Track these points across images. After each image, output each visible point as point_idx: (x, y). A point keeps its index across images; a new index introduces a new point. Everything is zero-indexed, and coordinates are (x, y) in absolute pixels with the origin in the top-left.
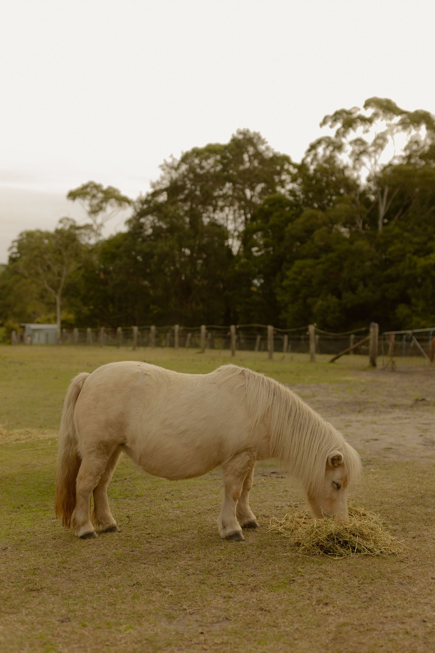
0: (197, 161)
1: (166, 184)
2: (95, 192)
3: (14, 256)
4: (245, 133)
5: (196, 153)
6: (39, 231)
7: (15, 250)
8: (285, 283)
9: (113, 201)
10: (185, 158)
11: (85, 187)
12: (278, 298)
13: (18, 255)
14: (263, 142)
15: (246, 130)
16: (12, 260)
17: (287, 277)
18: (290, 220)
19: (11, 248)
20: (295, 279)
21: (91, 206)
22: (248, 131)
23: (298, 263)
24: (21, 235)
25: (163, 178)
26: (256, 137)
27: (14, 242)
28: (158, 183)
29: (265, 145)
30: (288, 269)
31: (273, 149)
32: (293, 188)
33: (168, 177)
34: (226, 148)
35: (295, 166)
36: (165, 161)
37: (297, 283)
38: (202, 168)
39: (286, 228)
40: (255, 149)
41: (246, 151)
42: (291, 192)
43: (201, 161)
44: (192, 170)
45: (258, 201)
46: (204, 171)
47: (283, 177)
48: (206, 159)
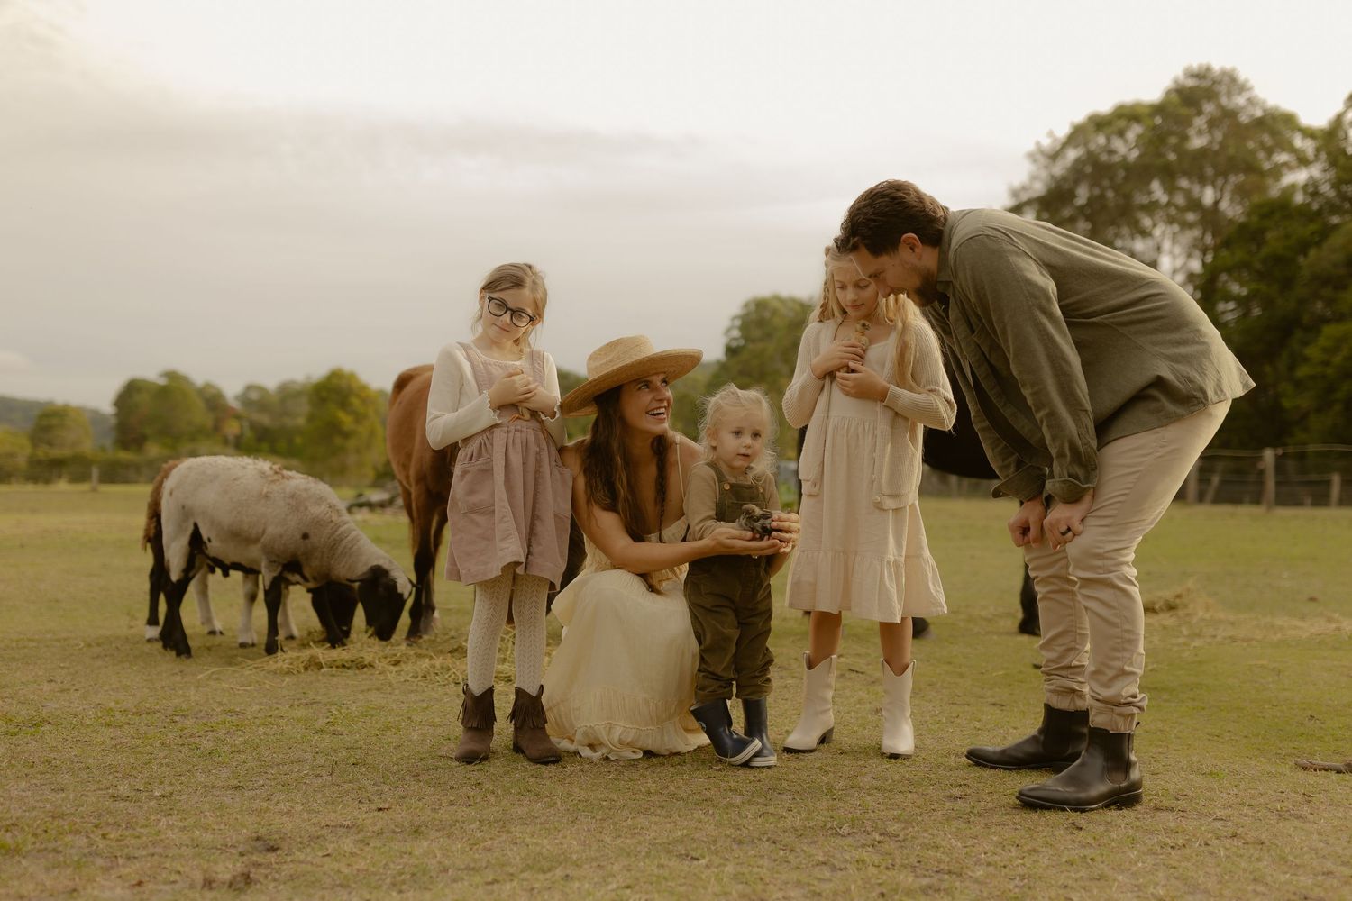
0: (1101, 140)
1: (1039, 188)
3: (734, 344)
4: (1201, 75)
5: (1098, 123)
6: (777, 298)
7: (736, 333)
8: (1303, 371)
10: (1078, 134)
12: (1286, 403)
13: (742, 342)
14: (1242, 88)
15: (1205, 67)
16: (731, 351)
17: (1306, 360)
18: (1304, 247)
19: (728, 331)
20: (1326, 364)
22: (1208, 69)
23: (1330, 331)
24: (746, 305)
25: (1034, 178)
26: (1226, 79)
27: (734, 318)
28: (1024, 188)
29: (1246, 95)
30: (1305, 344)
31: (1264, 102)
32: (1311, 177)
33: (1044, 174)
34: (1158, 109)
35: (1309, 133)
36: (1038, 144)
37: (1330, 371)
38: (1111, 152)
39: (1301, 260)
40: (1220, 106)
41: (1200, 113)
42: (1305, 186)
43: (1108, 139)
44: (1091, 158)
45: (1232, 209)
46: (1116, 159)
47: (1282, 157)
48: (1121, 134)
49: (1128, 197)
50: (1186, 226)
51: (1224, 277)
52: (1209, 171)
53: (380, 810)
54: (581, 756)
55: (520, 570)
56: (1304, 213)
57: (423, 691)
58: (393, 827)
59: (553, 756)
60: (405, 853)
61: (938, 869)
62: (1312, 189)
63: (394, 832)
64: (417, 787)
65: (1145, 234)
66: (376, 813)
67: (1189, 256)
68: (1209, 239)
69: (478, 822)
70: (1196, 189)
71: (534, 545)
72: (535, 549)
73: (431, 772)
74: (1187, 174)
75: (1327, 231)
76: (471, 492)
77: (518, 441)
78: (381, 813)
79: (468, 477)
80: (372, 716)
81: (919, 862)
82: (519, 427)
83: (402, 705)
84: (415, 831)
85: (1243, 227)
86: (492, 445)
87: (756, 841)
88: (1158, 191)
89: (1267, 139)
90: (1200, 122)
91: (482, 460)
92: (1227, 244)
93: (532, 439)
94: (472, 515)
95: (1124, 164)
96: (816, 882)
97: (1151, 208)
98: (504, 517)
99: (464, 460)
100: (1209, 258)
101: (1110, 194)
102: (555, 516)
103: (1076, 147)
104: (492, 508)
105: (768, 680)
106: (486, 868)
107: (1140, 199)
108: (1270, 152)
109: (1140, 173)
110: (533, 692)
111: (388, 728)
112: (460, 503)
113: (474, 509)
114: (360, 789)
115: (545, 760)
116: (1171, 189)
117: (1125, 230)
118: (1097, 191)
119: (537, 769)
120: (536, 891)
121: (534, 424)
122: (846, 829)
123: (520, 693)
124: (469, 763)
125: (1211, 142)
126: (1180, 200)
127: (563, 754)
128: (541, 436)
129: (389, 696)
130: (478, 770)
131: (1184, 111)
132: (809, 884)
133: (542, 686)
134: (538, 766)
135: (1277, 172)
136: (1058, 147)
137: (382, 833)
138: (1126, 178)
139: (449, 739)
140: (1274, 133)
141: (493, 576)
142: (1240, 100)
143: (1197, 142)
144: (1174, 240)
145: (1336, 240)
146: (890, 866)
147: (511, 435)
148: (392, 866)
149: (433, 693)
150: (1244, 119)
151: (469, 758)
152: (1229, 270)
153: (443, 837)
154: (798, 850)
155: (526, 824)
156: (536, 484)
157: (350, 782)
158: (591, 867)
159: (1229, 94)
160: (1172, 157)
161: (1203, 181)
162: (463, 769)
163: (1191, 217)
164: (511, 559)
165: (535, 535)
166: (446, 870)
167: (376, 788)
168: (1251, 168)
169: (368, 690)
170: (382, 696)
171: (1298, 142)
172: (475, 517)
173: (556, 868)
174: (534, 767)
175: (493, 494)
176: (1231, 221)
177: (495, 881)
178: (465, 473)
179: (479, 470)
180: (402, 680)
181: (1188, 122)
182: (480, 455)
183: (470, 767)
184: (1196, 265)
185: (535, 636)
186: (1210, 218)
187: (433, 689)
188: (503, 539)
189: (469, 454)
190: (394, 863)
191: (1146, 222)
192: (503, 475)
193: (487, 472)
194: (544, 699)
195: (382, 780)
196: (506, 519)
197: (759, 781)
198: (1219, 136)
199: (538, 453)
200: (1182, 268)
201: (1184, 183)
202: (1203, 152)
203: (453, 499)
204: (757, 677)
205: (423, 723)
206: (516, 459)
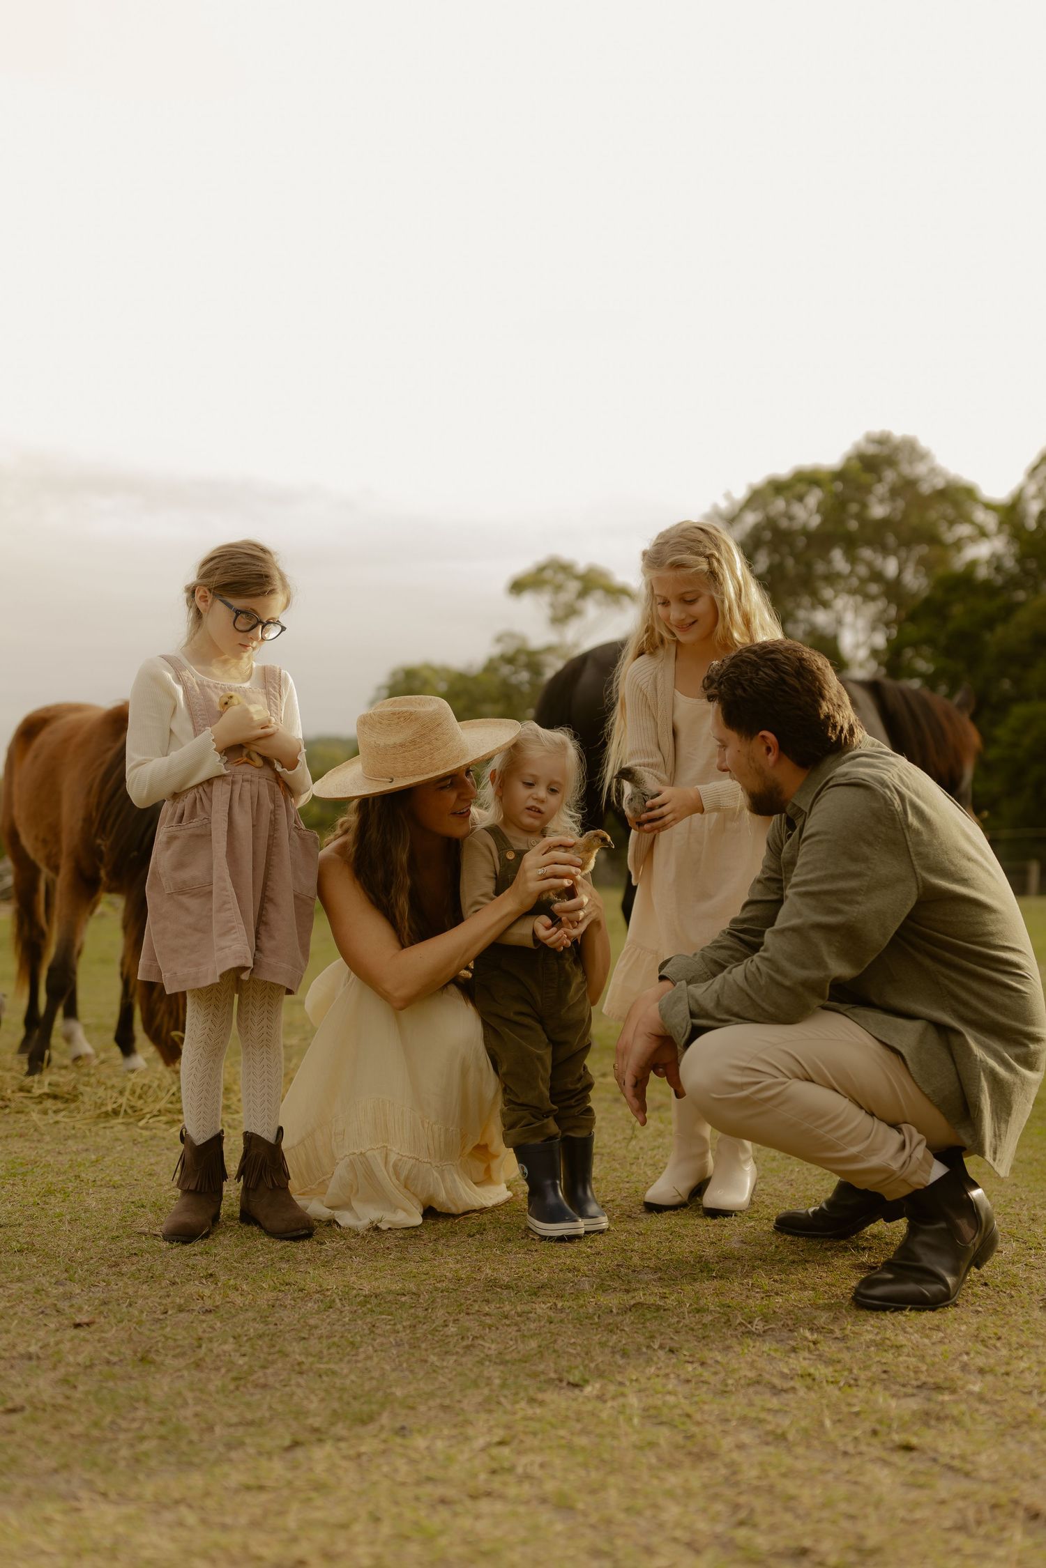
0: (781, 505)
2: (560, 577)
4: (882, 440)
5: (777, 487)
9: (598, 595)
10: (756, 498)
11: (541, 569)
14: (924, 457)
15: (886, 433)
18: (989, 623)
20: (1016, 745)
21: (552, 606)
22: (889, 435)
23: (1019, 712)
26: (907, 447)
29: (927, 464)
31: (945, 472)
32: (994, 551)
34: (840, 475)
35: (989, 506)
37: (1019, 753)
38: (791, 518)
39: (988, 636)
40: (899, 475)
41: (880, 480)
42: (989, 562)
43: (788, 503)
44: (770, 524)
45: (915, 581)
46: (796, 525)
47: (964, 530)
48: (801, 499)
49: (809, 566)
50: (868, 598)
51: (909, 653)
52: (891, 540)
53: (77, 1326)
54: (339, 1225)
55: (245, 976)
56: (988, 589)
57: (84, 1137)
58: (106, 1354)
59: (303, 1228)
60: (137, 1400)
61: (919, 1383)
62: (996, 563)
63: (108, 1362)
64: (121, 1284)
65: (826, 605)
66: (74, 1332)
67: (874, 629)
68: (893, 611)
69: (231, 1340)
70: (878, 561)
71: (264, 938)
72: (267, 944)
73: (135, 1259)
74: (869, 543)
75: (1010, 609)
76: (180, 865)
77: (247, 796)
78: (82, 1333)
79: (176, 845)
80: (25, 1174)
81: (885, 1372)
82: (248, 777)
83: (60, 1158)
84: (142, 1359)
85: (928, 601)
86: (210, 800)
87: (644, 1350)
88: (838, 559)
89: (950, 512)
90: (881, 489)
91: (196, 822)
92: (912, 617)
93: (265, 792)
94: (180, 897)
95: (805, 532)
96: (770, 1418)
97: (832, 578)
98: (225, 903)
99: (172, 819)
100: (894, 632)
101: (790, 563)
102: (295, 897)
103: (755, 510)
104: (207, 889)
105: (590, 1110)
106: (271, 1419)
107: (820, 568)
108: (952, 523)
109: (821, 541)
110: (270, 1137)
111: (50, 1193)
112: (163, 880)
113: (183, 890)
114: (38, 1291)
115: (295, 1234)
116: (852, 558)
117: (806, 600)
118: (777, 558)
119: (285, 1247)
120: (364, 1458)
121: (267, 772)
122: (758, 1325)
123: (250, 1138)
124: (185, 1243)
125: (894, 509)
126: (862, 570)
127: (316, 1223)
128: (277, 788)
129: (38, 1145)
130: (201, 1254)
131: (866, 478)
132: (761, 1421)
133: (280, 1130)
134: (287, 1243)
135: (958, 545)
136: (737, 509)
137: (91, 1366)
138: (808, 546)
139: (143, 1206)
140: (956, 505)
141: (209, 983)
142: (920, 469)
143: (878, 511)
144: (857, 611)
145: (1022, 616)
146: (852, 1382)
147: (237, 788)
148: (124, 1424)
149: (99, 1140)
150: (925, 488)
151: (183, 1235)
152: (915, 645)
153: (187, 1367)
154: (709, 1362)
155: (304, 1338)
156: (269, 854)
157: (19, 1280)
158: (430, 1409)
159: (911, 463)
160: (853, 525)
161: (885, 551)
162: (178, 1252)
163: (874, 588)
164: (232, 963)
165: (266, 924)
166: (211, 1429)
167: (61, 1289)
168: (933, 539)
169: (7, 1137)
170: (27, 1144)
171: (981, 516)
172: (185, 899)
173: (380, 1414)
174: (279, 1245)
175: (210, 868)
176: (914, 596)
177: (296, 1444)
178: (171, 839)
179: (192, 836)
180: (51, 1121)
181: (867, 489)
182: (193, 815)
183: (187, 1248)
184: (880, 640)
185: (268, 1059)
186: (893, 590)
187: (97, 1134)
188: (223, 935)
189: (179, 812)
190: (124, 1418)
191: (827, 593)
192: (225, 844)
193: (203, 837)
194: (285, 1145)
195: (66, 1275)
196: (227, 906)
197: (598, 1253)
198: (901, 504)
199: (274, 812)
200: (864, 644)
201: (866, 553)
202: (884, 523)
203: (153, 873)
204: (572, 1107)
205: (99, 1183)
206: (244, 821)
